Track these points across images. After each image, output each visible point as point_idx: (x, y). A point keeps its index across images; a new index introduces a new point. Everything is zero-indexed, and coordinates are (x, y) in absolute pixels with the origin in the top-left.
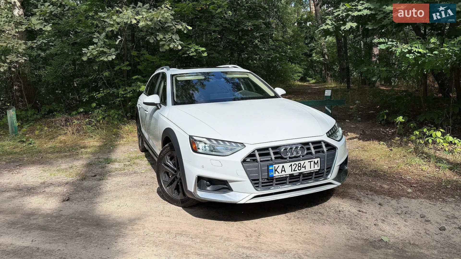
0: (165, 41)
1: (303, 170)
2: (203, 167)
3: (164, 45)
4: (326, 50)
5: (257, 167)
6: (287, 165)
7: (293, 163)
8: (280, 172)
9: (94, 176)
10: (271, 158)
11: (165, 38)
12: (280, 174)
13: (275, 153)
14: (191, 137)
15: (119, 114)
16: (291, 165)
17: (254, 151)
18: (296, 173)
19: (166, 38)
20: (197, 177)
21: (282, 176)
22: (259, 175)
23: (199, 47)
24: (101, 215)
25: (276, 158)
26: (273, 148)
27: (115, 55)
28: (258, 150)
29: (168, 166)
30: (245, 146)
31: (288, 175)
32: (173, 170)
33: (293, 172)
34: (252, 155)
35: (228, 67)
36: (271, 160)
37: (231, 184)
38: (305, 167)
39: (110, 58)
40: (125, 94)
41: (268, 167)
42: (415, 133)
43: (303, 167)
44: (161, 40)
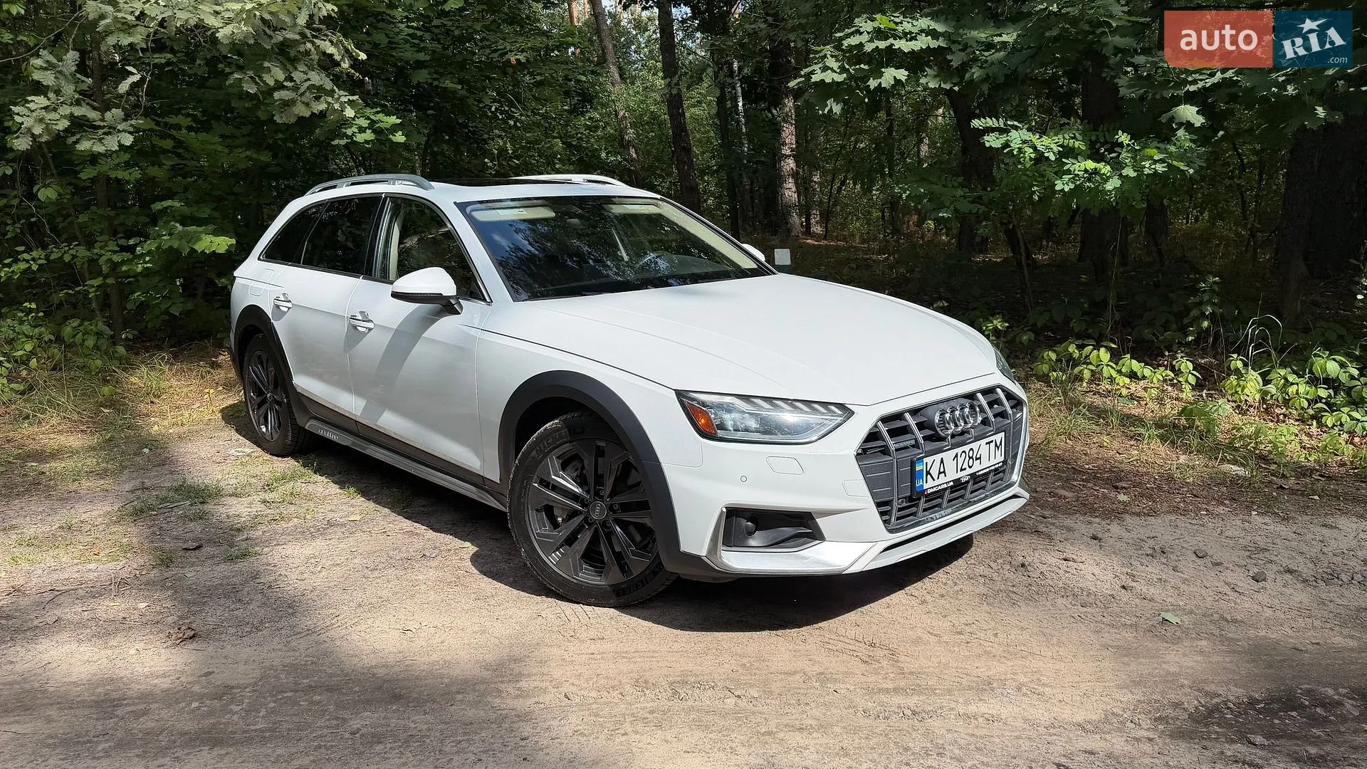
0: (296, 89)
1: (977, 467)
2: (744, 479)
3: (287, 104)
4: (630, 134)
5: (890, 467)
6: (948, 456)
7: (959, 450)
8: (935, 477)
9: (193, 549)
10: (916, 440)
11: (290, 79)
12: (937, 482)
13: (921, 426)
14: (680, 394)
15: (99, 334)
16: (956, 456)
17: (876, 426)
18: (964, 476)
19: (295, 81)
20: (724, 510)
21: (940, 488)
22: (892, 490)
23: (377, 113)
24: (376, 667)
25: (925, 438)
26: (915, 412)
27: (131, 133)
28: (885, 420)
29: (556, 488)
30: (853, 413)
31: (952, 483)
32: (575, 497)
33: (960, 474)
34: (873, 436)
35: (568, 182)
36: (916, 446)
37: (821, 522)
38: (980, 458)
39: (112, 143)
40: (123, 262)
41: (913, 464)
42: (1048, 355)
43: (977, 459)
44: (280, 86)
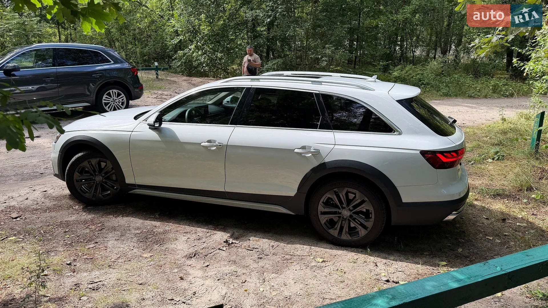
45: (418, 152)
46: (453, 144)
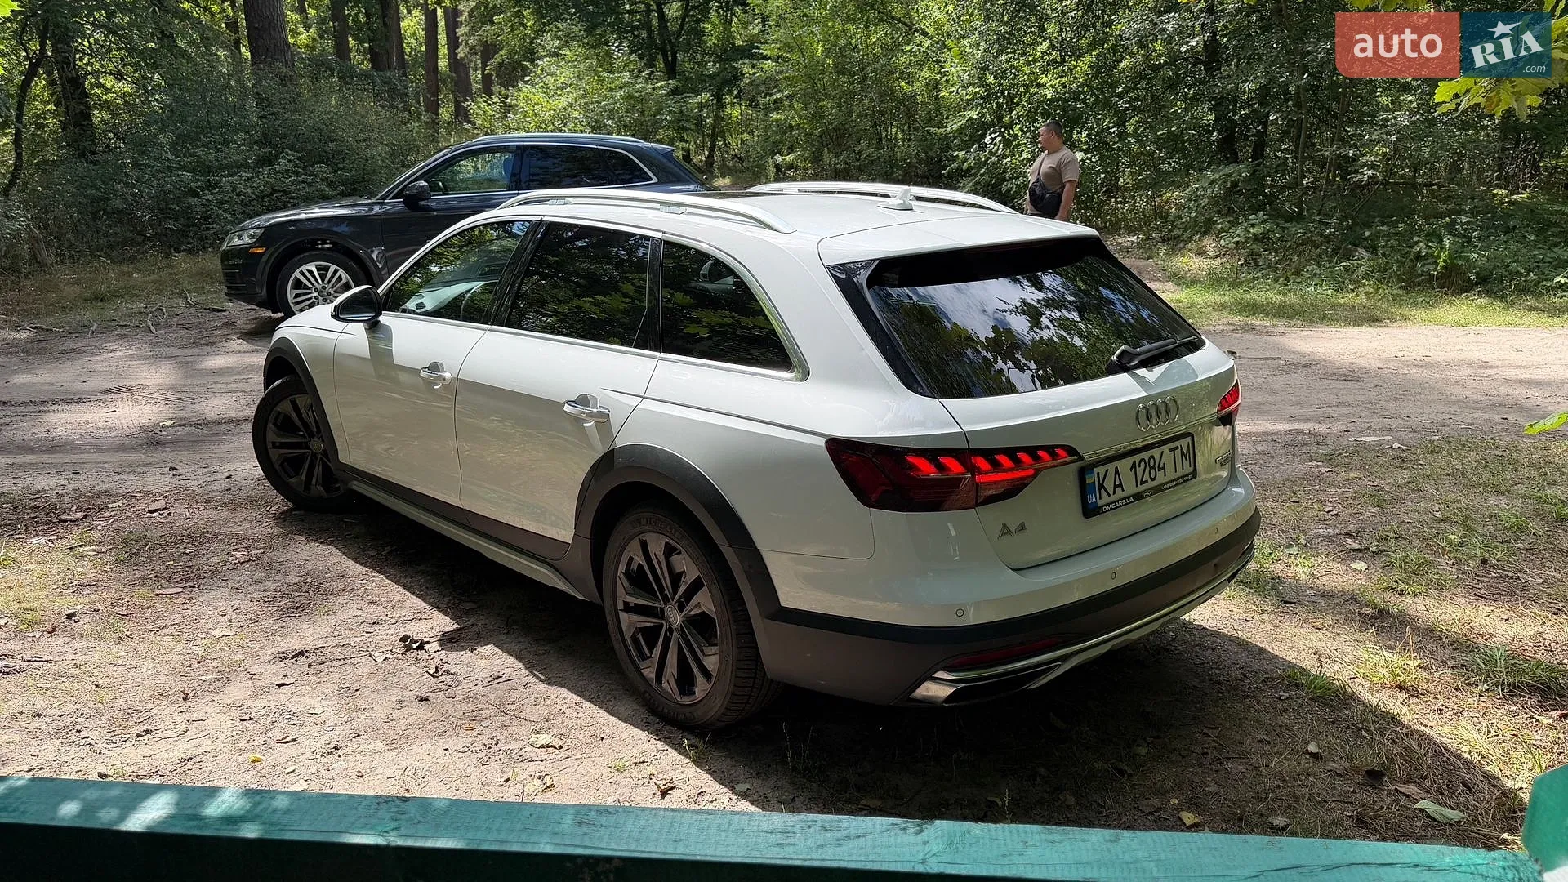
45: (822, 442)
46: (953, 426)
